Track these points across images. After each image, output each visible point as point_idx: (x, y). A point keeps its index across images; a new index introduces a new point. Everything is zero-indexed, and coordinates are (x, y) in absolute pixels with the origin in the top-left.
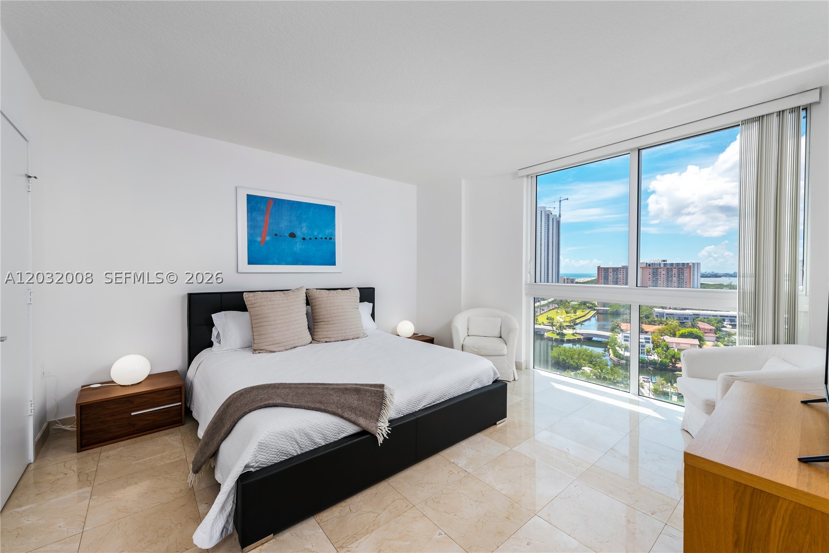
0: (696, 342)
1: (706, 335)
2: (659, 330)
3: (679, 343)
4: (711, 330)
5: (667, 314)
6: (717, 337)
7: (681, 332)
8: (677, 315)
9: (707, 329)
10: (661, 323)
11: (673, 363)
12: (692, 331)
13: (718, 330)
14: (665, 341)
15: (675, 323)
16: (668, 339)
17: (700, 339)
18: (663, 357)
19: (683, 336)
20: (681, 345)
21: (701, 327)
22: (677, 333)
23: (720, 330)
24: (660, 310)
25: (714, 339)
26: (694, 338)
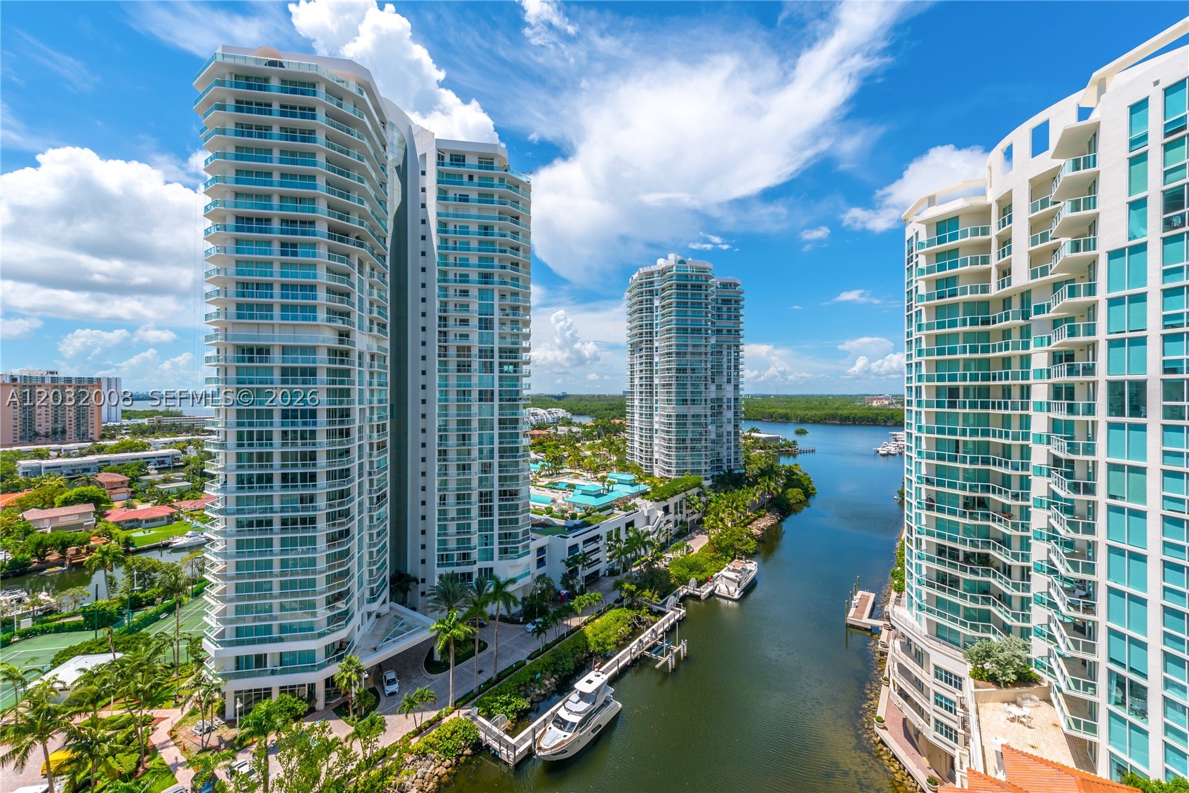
0: (90, 508)
1: (114, 491)
2: (20, 501)
3: (57, 518)
4: (122, 483)
5: (47, 468)
6: (133, 492)
7: (62, 497)
8: (67, 466)
9: (116, 483)
10: (29, 486)
11: (39, 557)
12: (83, 492)
13: (134, 480)
14: (24, 520)
15: (59, 480)
16: (32, 515)
17: (97, 501)
18: (17, 551)
19: (66, 503)
20: (60, 519)
21: (103, 481)
22: (56, 499)
23: (138, 481)
24: (35, 462)
25: (126, 496)
26: (88, 502)
